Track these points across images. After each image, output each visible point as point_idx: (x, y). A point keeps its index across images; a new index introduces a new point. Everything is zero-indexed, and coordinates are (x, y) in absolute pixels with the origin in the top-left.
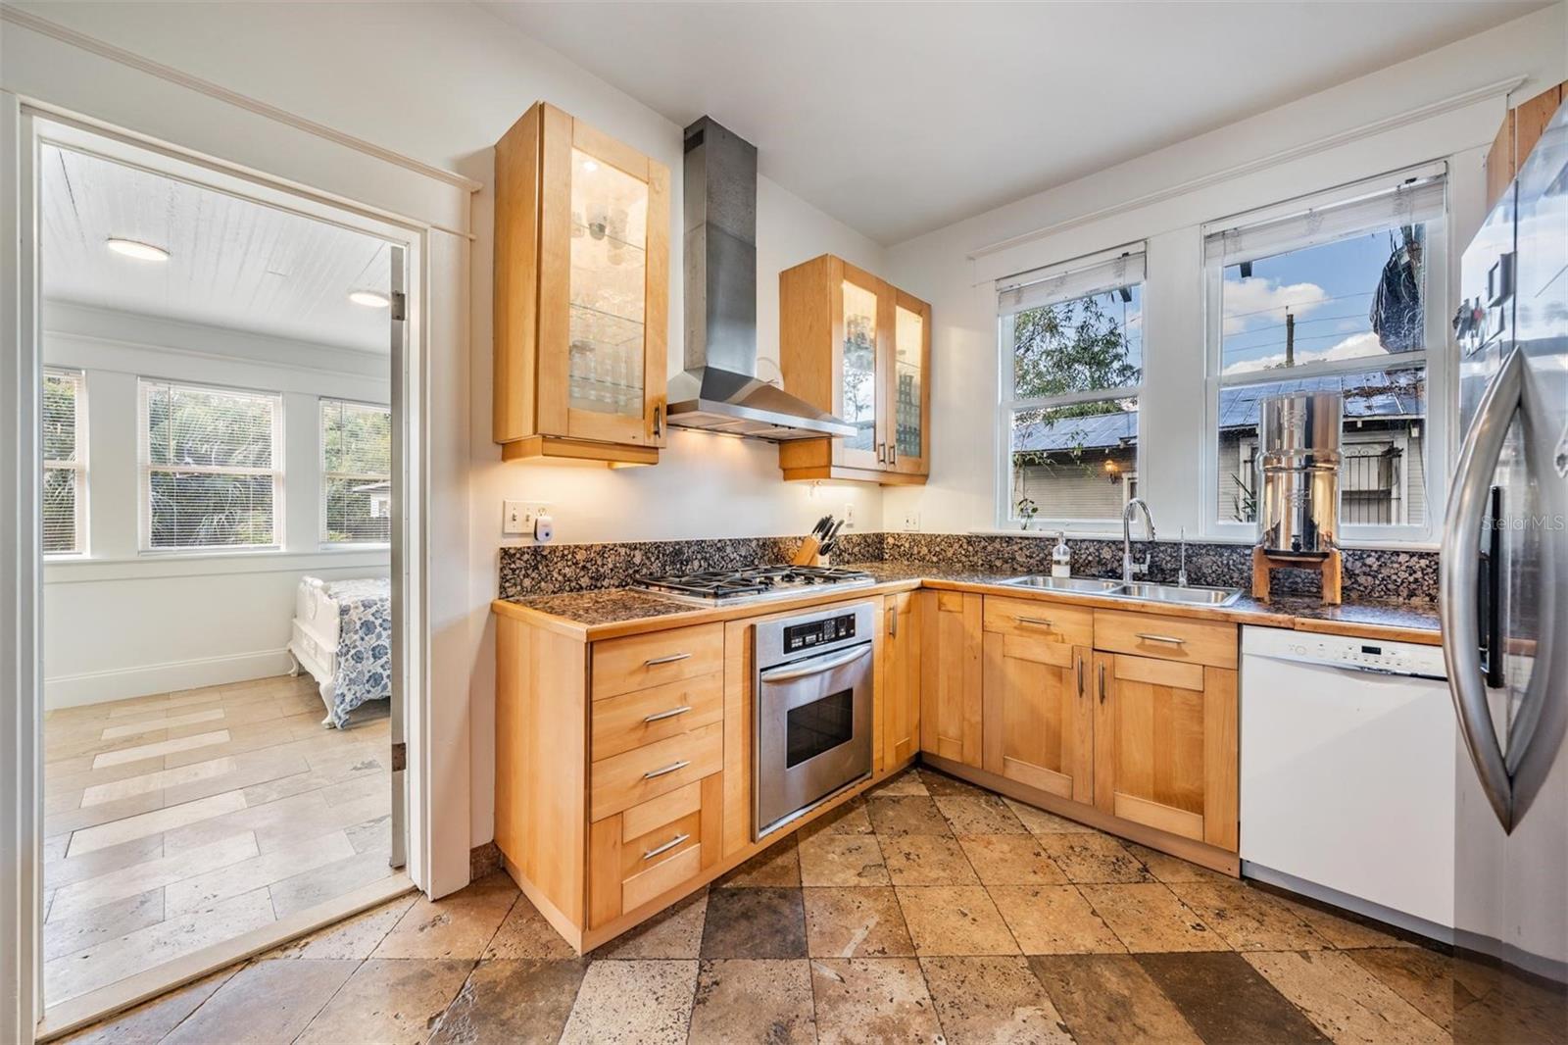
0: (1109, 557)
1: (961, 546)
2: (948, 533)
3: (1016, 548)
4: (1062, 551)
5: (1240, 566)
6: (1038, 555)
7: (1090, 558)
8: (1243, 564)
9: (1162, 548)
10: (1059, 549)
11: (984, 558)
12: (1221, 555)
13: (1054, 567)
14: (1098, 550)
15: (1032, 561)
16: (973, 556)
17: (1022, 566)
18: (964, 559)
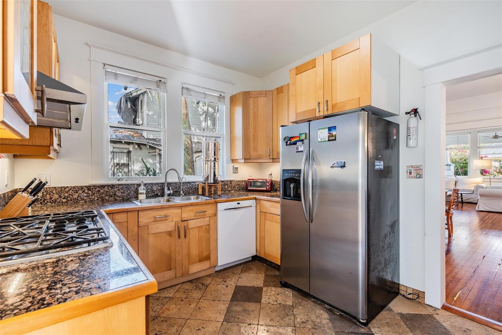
0: (155, 189)
1: (84, 191)
2: (74, 185)
3: (116, 189)
4: (142, 188)
5: (192, 188)
6: (127, 192)
7: (149, 190)
8: (192, 187)
9: (172, 185)
10: (141, 188)
11: (98, 196)
12: (187, 185)
13: (139, 195)
14: (151, 187)
15: (124, 194)
16: (92, 196)
17: (119, 197)
18: (85, 198)
